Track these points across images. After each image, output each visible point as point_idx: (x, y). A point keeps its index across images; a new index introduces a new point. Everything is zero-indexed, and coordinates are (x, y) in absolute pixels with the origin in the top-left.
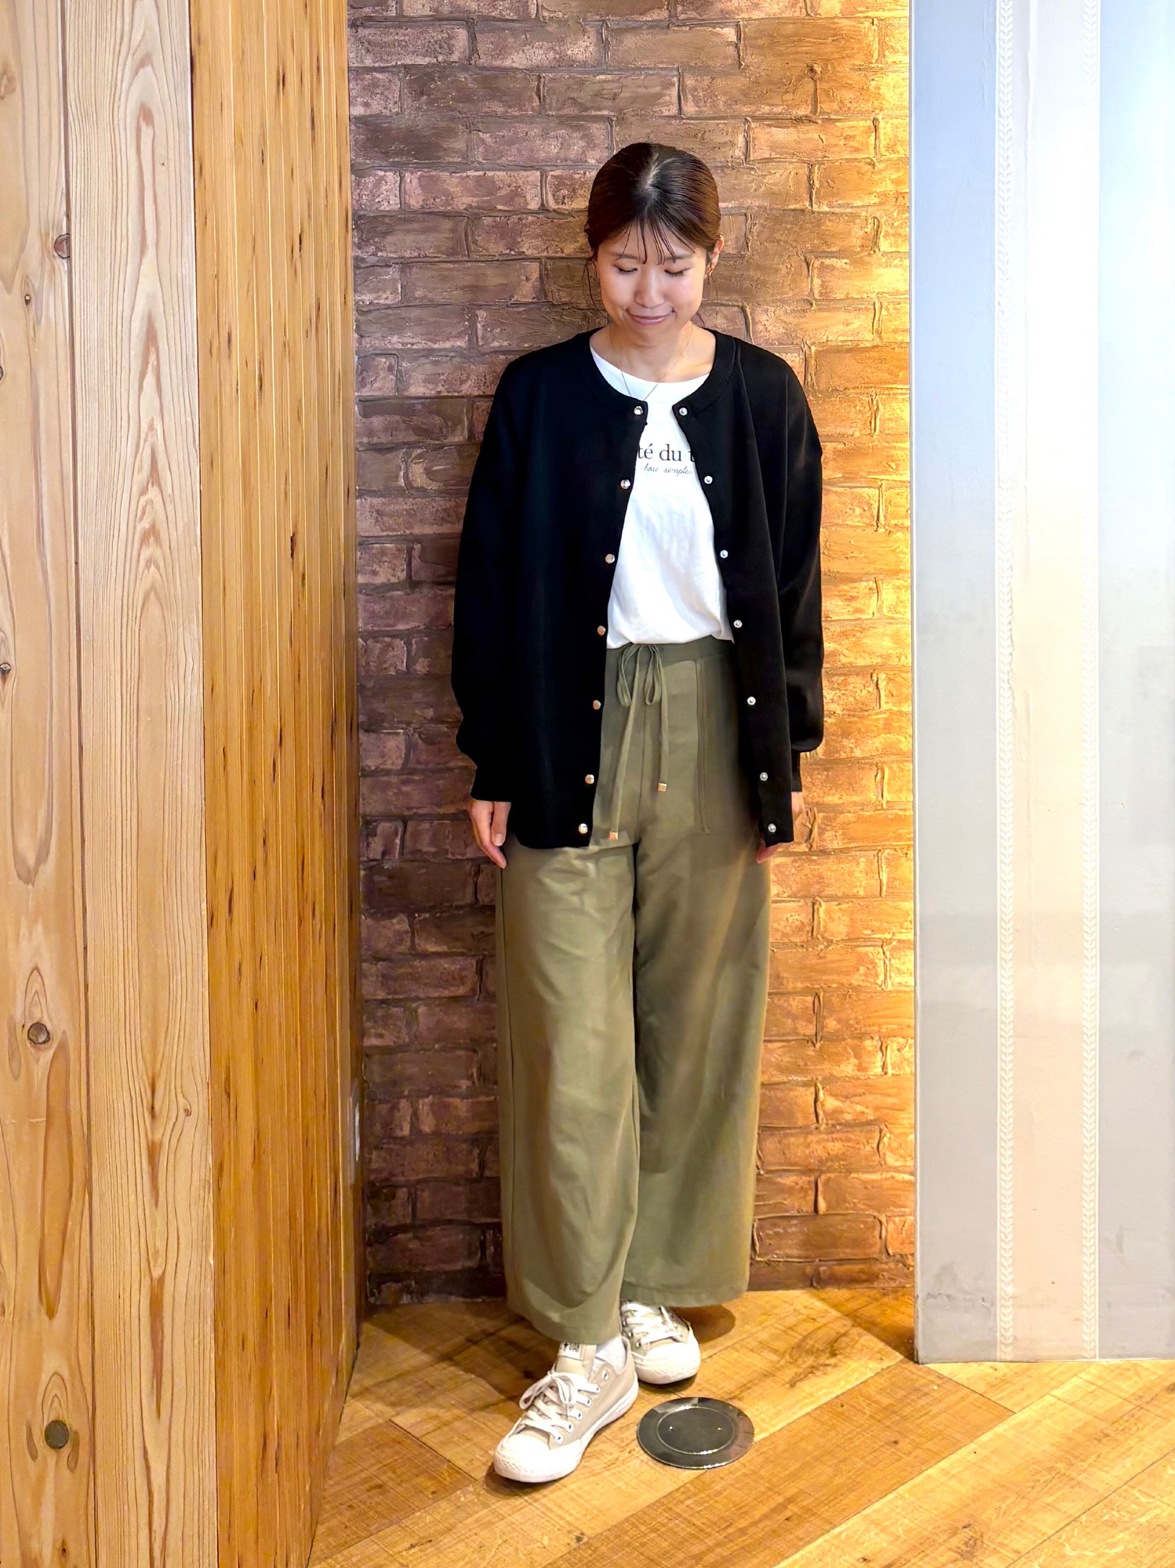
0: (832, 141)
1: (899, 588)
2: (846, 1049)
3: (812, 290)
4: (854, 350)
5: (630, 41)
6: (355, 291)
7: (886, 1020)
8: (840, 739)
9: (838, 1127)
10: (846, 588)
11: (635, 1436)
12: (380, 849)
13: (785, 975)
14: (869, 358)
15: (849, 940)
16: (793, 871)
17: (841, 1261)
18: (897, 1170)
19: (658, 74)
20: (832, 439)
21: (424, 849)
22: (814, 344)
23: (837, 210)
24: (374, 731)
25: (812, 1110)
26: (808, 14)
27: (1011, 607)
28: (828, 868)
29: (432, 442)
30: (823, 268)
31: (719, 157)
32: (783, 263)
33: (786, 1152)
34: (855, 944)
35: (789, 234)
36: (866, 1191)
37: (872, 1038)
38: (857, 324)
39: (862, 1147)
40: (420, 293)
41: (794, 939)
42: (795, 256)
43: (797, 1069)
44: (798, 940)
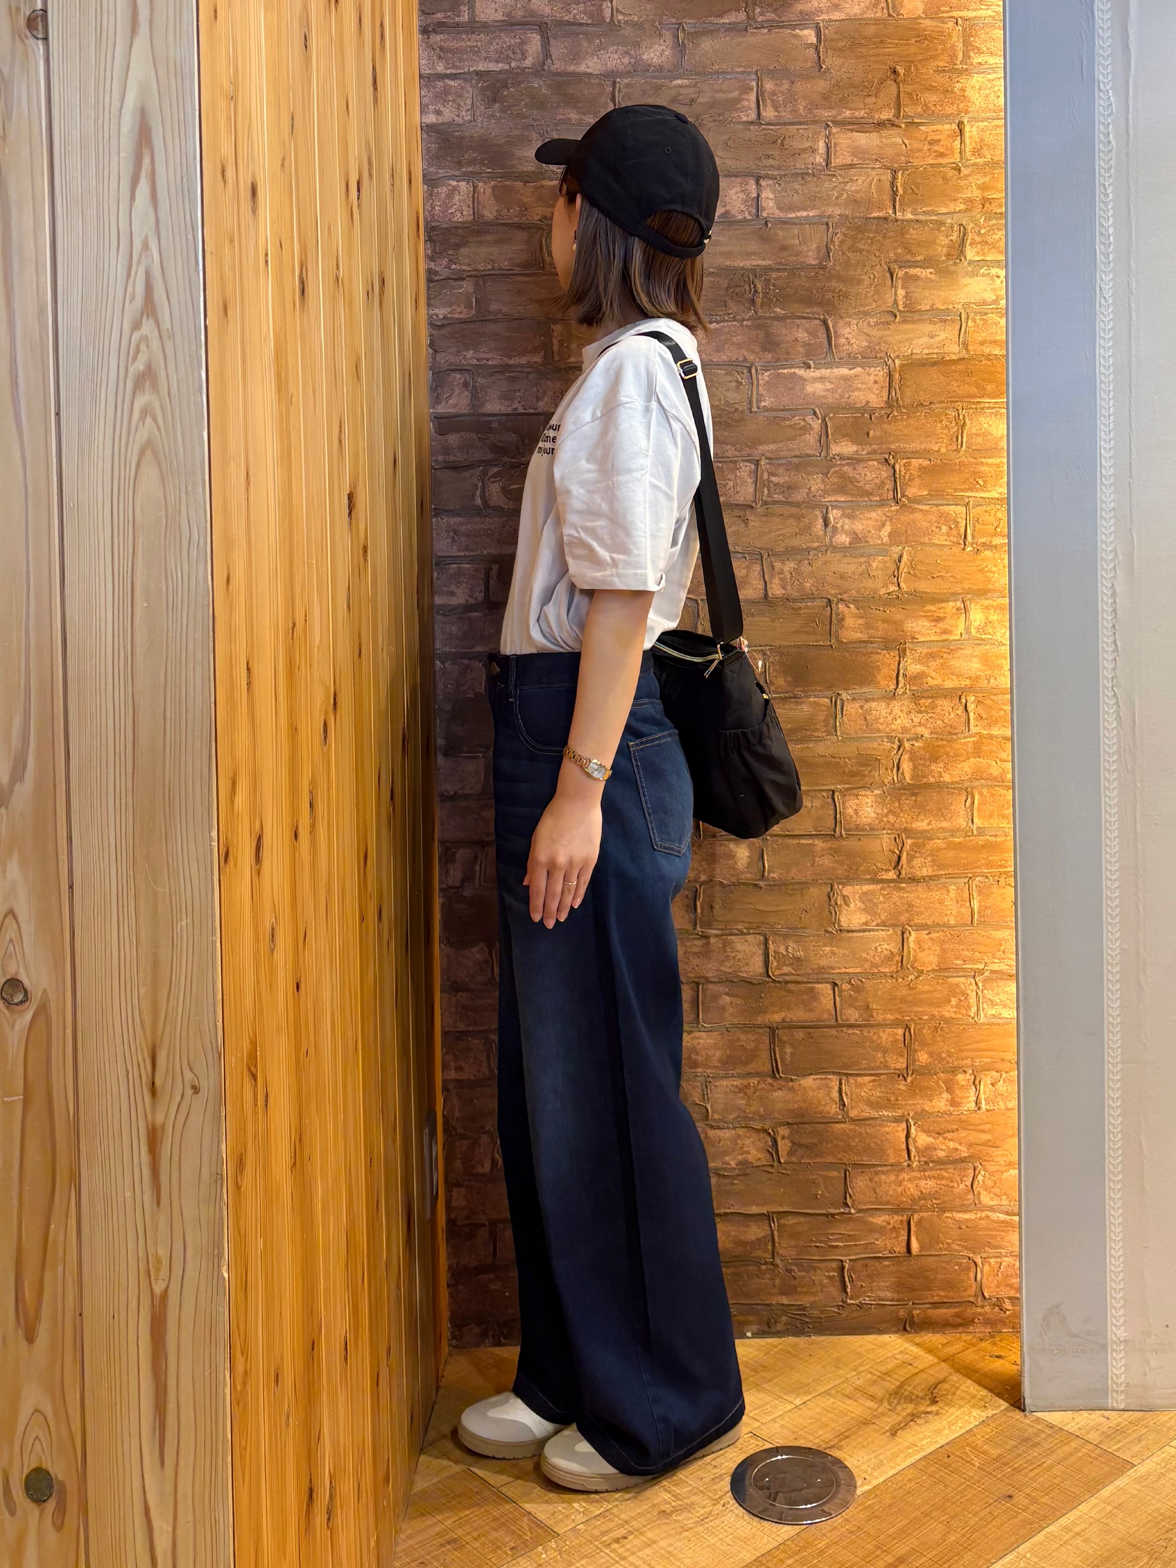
0: (916, 145)
1: (987, 608)
2: (937, 1083)
3: (896, 301)
4: (940, 363)
5: (707, 44)
6: (429, 305)
7: (980, 1053)
8: (928, 763)
9: (931, 1165)
10: (933, 608)
11: (728, 1488)
12: (460, 876)
13: (875, 1006)
14: (953, 372)
15: (940, 970)
16: (881, 899)
17: (936, 1305)
18: (992, 1209)
19: (736, 78)
20: (917, 455)
22: (898, 357)
23: (921, 217)
24: (452, 758)
25: (904, 1146)
26: (890, 15)
27: (1115, 610)
28: (917, 895)
29: (509, 459)
30: (908, 278)
31: (800, 165)
32: (866, 273)
33: (878, 1190)
34: (946, 974)
35: (872, 243)
36: (960, 1231)
37: (965, 1072)
38: (942, 336)
39: (956, 1185)
40: (494, 307)
41: (882, 970)
42: (878, 266)
43: (888, 1104)
44: (887, 970)
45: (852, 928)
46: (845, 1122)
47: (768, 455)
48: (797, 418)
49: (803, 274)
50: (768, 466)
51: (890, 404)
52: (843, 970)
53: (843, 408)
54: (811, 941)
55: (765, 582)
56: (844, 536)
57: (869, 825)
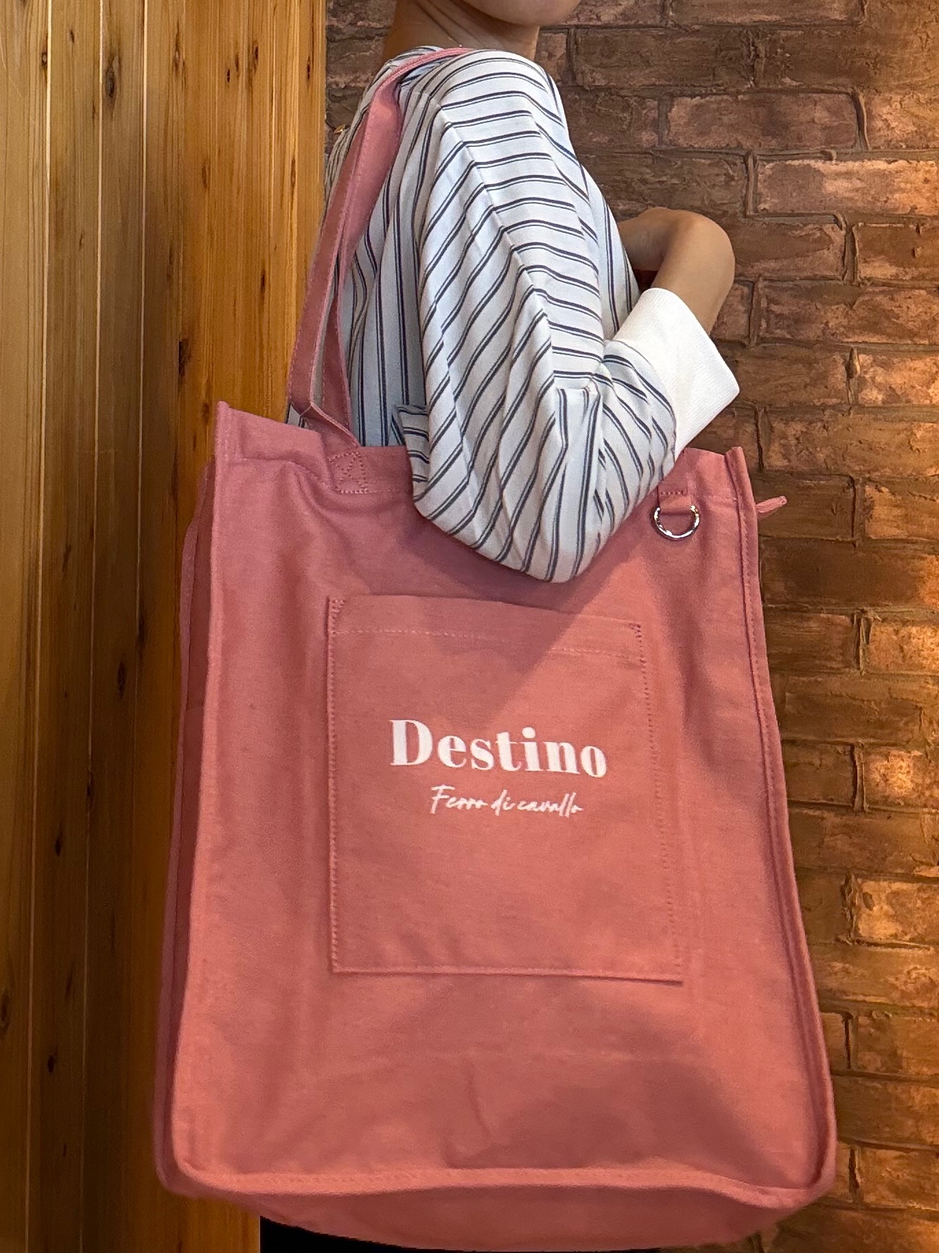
13: (904, 1053)
16: (919, 903)
32: (915, 32)
43: (920, 1193)
44: (924, 1004)
45: (876, 938)
46: (857, 1210)
48: (811, 226)
49: (824, 32)
50: (767, 290)
52: (860, 998)
53: (877, 215)
55: (760, 448)
56: (875, 392)
57: (904, 798)
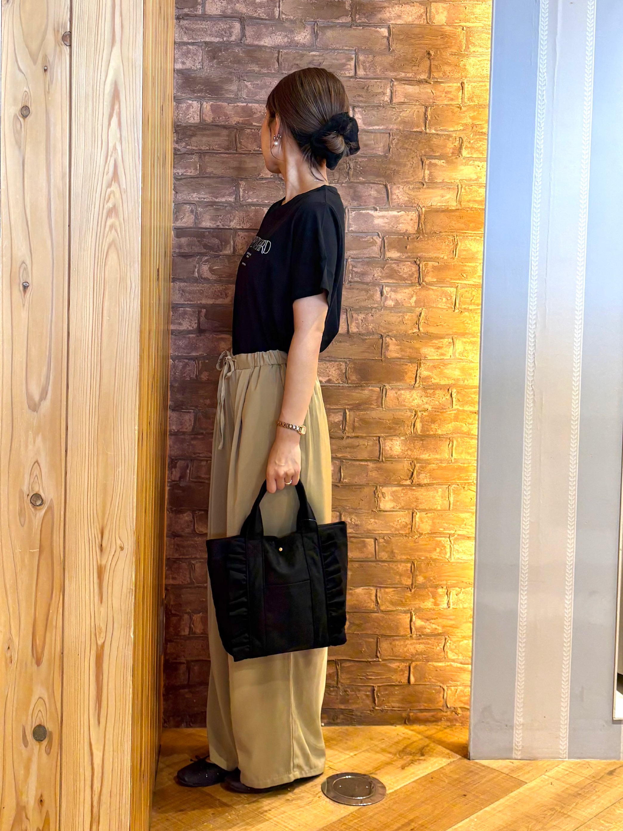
0: (438, 94)
1: (466, 343)
2: (428, 593)
3: (424, 176)
4: (446, 211)
5: (329, 33)
6: (174, 167)
7: (450, 578)
8: (430, 424)
9: (422, 636)
10: (436, 342)
11: (321, 790)
12: (178, 475)
13: (396, 551)
14: (453, 216)
15: (431, 533)
16: (402, 495)
17: (422, 711)
18: (453, 661)
19: (344, 53)
20: (432, 260)
21: (203, 476)
22: (424, 207)
23: (440, 133)
24: (177, 411)
25: (409, 626)
26: (428, 23)
27: (535, 346)
28: (421, 493)
29: (213, 253)
31: (376, 101)
32: (409, 161)
33: (394, 649)
34: (435, 536)
35: (412, 146)
36: (436, 672)
37: (442, 587)
38: (448, 196)
39: (435, 648)
40: (209, 170)
41: (401, 532)
42: (416, 158)
43: (401, 604)
44: (403, 532)
45: (386, 509)
46: (378, 613)
47: (352, 256)
48: (369, 237)
49: (375, 160)
50: (352, 261)
51: (419, 231)
52: (380, 532)
53: (393, 233)
54: (364, 516)
55: (348, 325)
56: (391, 301)
57: (397, 455)
